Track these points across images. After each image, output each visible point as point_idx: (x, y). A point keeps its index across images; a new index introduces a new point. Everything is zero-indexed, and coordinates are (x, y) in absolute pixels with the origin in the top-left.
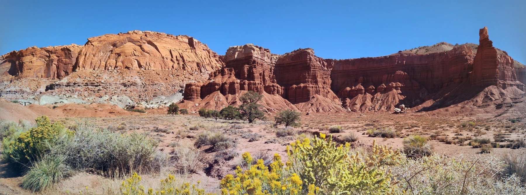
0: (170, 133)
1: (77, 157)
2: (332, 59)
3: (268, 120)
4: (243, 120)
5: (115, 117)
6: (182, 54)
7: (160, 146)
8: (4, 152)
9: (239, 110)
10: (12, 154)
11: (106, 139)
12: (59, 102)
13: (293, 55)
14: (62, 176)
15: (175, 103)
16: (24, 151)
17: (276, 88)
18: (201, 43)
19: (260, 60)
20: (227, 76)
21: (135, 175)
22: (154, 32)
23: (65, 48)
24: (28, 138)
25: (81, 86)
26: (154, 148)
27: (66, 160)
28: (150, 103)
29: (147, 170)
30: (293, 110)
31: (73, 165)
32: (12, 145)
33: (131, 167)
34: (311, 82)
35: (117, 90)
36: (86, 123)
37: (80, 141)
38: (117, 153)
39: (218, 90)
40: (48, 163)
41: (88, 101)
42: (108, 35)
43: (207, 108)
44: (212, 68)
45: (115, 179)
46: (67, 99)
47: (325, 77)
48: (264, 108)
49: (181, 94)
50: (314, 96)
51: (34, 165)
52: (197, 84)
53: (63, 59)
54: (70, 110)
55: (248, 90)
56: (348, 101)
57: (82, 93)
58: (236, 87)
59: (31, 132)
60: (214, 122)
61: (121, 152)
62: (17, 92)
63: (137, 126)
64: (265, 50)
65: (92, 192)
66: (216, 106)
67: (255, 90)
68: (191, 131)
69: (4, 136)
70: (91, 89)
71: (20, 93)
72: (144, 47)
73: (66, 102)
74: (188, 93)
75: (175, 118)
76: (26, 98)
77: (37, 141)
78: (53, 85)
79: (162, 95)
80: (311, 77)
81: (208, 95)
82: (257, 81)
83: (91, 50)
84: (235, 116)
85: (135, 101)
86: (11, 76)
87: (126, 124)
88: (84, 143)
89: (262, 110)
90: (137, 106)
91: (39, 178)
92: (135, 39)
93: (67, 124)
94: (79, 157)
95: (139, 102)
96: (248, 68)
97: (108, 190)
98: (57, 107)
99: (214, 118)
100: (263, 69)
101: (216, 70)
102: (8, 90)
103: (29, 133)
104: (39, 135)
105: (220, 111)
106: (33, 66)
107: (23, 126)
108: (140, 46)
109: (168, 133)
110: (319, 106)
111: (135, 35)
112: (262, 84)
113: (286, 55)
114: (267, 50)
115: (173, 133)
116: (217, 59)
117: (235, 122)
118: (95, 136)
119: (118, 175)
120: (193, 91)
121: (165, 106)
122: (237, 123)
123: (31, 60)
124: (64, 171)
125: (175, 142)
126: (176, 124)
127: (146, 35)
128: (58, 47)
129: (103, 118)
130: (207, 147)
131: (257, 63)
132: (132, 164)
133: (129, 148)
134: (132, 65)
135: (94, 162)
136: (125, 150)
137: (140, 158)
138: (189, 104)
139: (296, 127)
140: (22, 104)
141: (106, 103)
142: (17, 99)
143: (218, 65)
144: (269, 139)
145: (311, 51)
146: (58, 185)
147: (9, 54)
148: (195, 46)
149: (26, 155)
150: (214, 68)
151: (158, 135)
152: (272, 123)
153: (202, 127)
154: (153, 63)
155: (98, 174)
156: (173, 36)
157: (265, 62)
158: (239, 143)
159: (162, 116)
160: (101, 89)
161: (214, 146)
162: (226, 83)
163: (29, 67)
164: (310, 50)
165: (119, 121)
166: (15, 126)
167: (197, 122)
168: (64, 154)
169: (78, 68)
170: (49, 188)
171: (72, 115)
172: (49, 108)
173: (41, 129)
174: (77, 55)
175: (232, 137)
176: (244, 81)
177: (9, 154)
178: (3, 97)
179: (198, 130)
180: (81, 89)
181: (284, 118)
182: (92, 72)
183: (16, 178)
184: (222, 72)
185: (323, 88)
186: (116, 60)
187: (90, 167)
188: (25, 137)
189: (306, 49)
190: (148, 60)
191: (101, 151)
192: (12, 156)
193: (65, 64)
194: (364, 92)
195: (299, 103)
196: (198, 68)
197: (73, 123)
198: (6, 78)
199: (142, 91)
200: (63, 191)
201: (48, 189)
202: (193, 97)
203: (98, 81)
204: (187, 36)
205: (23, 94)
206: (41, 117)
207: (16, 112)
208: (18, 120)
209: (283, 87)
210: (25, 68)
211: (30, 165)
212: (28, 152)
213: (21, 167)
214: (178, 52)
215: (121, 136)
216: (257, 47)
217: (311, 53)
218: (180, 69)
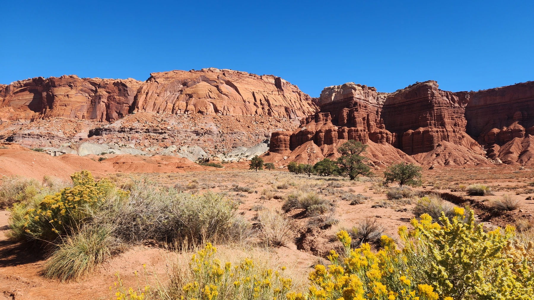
0: (253, 192)
1: (131, 225)
2: (466, 92)
3: (376, 177)
4: (342, 176)
5: (185, 173)
6: (267, 97)
7: (240, 208)
8: (14, 225)
9: (337, 163)
10: (29, 228)
11: (172, 201)
12: (108, 152)
13: (407, 92)
14: (109, 253)
15: (259, 155)
16: (50, 222)
17: (385, 135)
18: (289, 83)
19: (364, 101)
20: (321, 123)
21: (209, 245)
22: (233, 71)
23: (120, 82)
24: (58, 202)
25: (140, 133)
26: (233, 212)
27: (116, 231)
28: (229, 155)
29: (223, 239)
30: (410, 163)
31: (126, 237)
32: (30, 215)
33: (203, 236)
34: (435, 125)
35: (187, 139)
36: (145, 180)
37: (136, 204)
38: (185, 219)
39: (311, 140)
40: (88, 237)
41: (149, 152)
42: (177, 72)
43: (298, 162)
44: (304, 113)
45: (183, 252)
46: (120, 149)
47: (456, 117)
48: (369, 161)
49: (266, 145)
50: (441, 143)
51: (65, 241)
52: (285, 133)
53: (115, 97)
54: (124, 163)
55: (348, 139)
56: (497, 148)
57: (141, 142)
58: (333, 136)
59: (62, 194)
60: (307, 179)
61: (191, 217)
62: (41, 137)
63: (212, 184)
64: (369, 88)
65: (151, 271)
66: (309, 159)
67: (357, 138)
68: (279, 190)
69: (15, 201)
70: (153, 137)
71: (48, 138)
72: (221, 88)
73: (118, 152)
74: (274, 144)
75: (259, 174)
76: (57, 146)
77: (73, 206)
78: (100, 129)
79: (243, 146)
80: (434, 118)
81: (299, 146)
82: (360, 128)
83: (154, 88)
84: (333, 171)
85: (210, 153)
86: (33, 112)
87: (199, 182)
88: (142, 207)
89: (366, 163)
90: (212, 159)
91: (73, 259)
92: (211, 78)
93: (119, 182)
94: (135, 225)
95: (215, 154)
96: (347, 112)
97: (174, 267)
98: (105, 159)
99: (306, 174)
100: (368, 112)
101: (308, 116)
102: (27, 132)
103: (59, 195)
104: (75, 197)
105: (314, 165)
106: (70, 101)
107: (51, 185)
108: (217, 87)
109: (250, 193)
110: (448, 157)
111: (210, 73)
112: (367, 130)
113: (397, 92)
114: (372, 89)
115: (256, 192)
116: (310, 102)
117: (333, 179)
118: (158, 197)
119: (187, 247)
120: (281, 141)
121: (247, 160)
122: (335, 180)
123: (67, 94)
124: (112, 246)
125: (259, 204)
126: (260, 182)
127: (224, 74)
128: (110, 80)
129: (169, 174)
130: (298, 211)
131: (360, 105)
132: (205, 232)
133: (201, 212)
134: (206, 109)
135: (155, 231)
136: (196, 214)
137: (215, 224)
138: (276, 157)
139: (415, 186)
140: (50, 154)
141: (172, 155)
142: (42, 146)
143: (311, 110)
144: (378, 201)
145: (434, 84)
146: (102, 267)
147: (31, 80)
148: (283, 88)
149: (53, 228)
150: (306, 113)
151: (238, 194)
152: (381, 180)
153: (292, 185)
154: (233, 107)
155: (160, 246)
156: (256, 75)
157: (369, 103)
158: (338, 207)
159: (243, 171)
160: (167, 137)
161: (307, 209)
162: (320, 131)
163: (63, 102)
164: (432, 83)
165: (190, 178)
166: (36, 185)
167: (286, 179)
168: (113, 222)
169: (136, 109)
170: (89, 272)
171: (126, 170)
172: (92, 161)
173: (79, 189)
174: (135, 93)
175: (329, 198)
176: (343, 128)
177: (23, 228)
178: (17, 143)
179: (287, 189)
180: (139, 136)
181: (398, 174)
182: (155, 115)
183: (34, 263)
184: (316, 118)
185: (454, 131)
186: (186, 103)
187: (150, 238)
188: (53, 201)
189: (427, 83)
190: (226, 104)
191: (164, 217)
192: (28, 231)
193: (118, 103)
194: (524, 134)
195: (417, 153)
196: (287, 114)
197: (127, 181)
198: (23, 115)
199: (219, 141)
200: (111, 273)
201: (87, 273)
202: (281, 148)
203: (162, 127)
204: (273, 76)
205: (53, 140)
206: (80, 172)
207: (39, 164)
208: (42, 177)
209: (394, 134)
210: (57, 103)
211: (59, 242)
212: (56, 222)
213: (44, 246)
214: (263, 95)
215: (192, 196)
216: (359, 85)
217: (433, 86)
218: (265, 114)
